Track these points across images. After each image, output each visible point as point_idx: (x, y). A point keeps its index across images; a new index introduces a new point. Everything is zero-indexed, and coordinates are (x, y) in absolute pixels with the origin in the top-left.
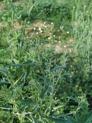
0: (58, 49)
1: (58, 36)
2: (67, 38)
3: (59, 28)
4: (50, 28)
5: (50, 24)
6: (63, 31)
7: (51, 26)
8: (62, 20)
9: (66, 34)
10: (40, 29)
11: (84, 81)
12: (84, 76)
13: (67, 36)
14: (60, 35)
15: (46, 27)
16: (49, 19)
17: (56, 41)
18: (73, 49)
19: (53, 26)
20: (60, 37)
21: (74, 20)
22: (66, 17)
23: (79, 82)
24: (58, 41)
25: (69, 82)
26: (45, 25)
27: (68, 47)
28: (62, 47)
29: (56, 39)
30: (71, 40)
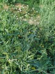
0: (31, 22)
1: (31, 14)
2: (36, 15)
3: (32, 8)
4: (26, 8)
5: (26, 6)
6: (34, 11)
7: (27, 7)
8: (33, 4)
9: (36, 13)
10: (20, 9)
11: (45, 41)
12: (45, 39)
13: (37, 14)
14: (32, 13)
15: (24, 8)
16: (25, 2)
17: (30, 17)
18: (39, 22)
19: (28, 7)
20: (32, 15)
21: (41, 4)
22: (36, 2)
23: (42, 42)
24: (31, 17)
25: (37, 42)
26: (23, 6)
27: (37, 21)
28: (33, 21)
29: (30, 16)
30: (39, 17)
